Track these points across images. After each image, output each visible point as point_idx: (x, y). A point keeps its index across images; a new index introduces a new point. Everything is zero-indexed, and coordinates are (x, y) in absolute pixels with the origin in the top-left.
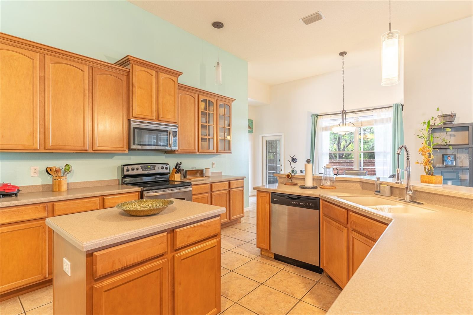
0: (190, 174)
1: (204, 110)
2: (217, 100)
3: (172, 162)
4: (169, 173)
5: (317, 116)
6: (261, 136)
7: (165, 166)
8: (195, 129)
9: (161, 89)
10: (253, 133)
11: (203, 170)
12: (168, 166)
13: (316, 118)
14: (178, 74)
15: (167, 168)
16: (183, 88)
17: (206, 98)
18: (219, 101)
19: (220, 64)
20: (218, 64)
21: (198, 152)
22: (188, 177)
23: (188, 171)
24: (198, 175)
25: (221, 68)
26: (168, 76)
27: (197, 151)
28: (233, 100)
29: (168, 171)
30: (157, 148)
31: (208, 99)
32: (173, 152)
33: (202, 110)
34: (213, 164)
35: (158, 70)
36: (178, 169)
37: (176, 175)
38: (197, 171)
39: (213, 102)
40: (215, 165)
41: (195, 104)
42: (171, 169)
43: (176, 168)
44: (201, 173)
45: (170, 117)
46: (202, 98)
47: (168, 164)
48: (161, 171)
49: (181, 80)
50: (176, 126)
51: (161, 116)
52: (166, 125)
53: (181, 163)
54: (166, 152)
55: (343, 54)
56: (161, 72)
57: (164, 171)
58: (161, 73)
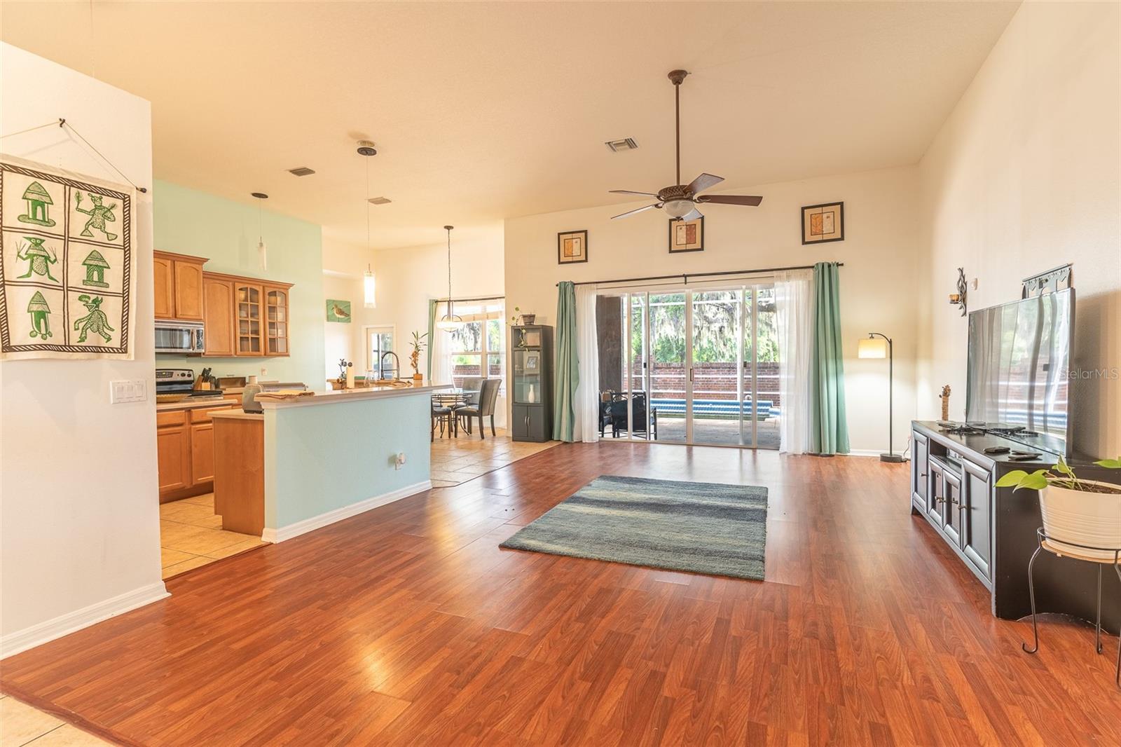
0: (226, 384)
1: (244, 301)
2: (264, 287)
3: (197, 368)
4: (193, 381)
5: (437, 302)
6: (364, 328)
7: (186, 373)
8: (230, 327)
9: (178, 280)
10: (350, 322)
11: (245, 378)
12: (191, 372)
13: (435, 305)
14: (202, 261)
15: (189, 376)
16: (211, 277)
17: (246, 286)
18: (266, 288)
19: (265, 245)
20: (261, 245)
21: (236, 354)
22: (221, 387)
23: (222, 379)
24: (239, 384)
25: (265, 250)
26: (189, 265)
27: (233, 353)
28: (288, 286)
29: (191, 378)
30: (173, 351)
31: (249, 286)
32: (198, 355)
33: (240, 300)
34: (263, 370)
35: (174, 259)
36: (206, 376)
37: (203, 384)
38: (237, 379)
39: (258, 289)
40: (266, 372)
41: (229, 295)
42: (197, 377)
43: (203, 374)
44: (242, 381)
45: (191, 313)
46: (239, 286)
47: (191, 370)
48: (180, 379)
49: (206, 267)
50: (202, 324)
51: (179, 313)
52: (187, 323)
53: (210, 369)
54: (188, 355)
55: (448, 228)
56: (178, 261)
57: (186, 378)
58: (178, 263)
